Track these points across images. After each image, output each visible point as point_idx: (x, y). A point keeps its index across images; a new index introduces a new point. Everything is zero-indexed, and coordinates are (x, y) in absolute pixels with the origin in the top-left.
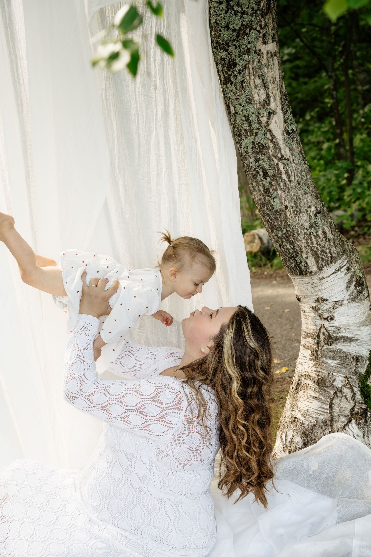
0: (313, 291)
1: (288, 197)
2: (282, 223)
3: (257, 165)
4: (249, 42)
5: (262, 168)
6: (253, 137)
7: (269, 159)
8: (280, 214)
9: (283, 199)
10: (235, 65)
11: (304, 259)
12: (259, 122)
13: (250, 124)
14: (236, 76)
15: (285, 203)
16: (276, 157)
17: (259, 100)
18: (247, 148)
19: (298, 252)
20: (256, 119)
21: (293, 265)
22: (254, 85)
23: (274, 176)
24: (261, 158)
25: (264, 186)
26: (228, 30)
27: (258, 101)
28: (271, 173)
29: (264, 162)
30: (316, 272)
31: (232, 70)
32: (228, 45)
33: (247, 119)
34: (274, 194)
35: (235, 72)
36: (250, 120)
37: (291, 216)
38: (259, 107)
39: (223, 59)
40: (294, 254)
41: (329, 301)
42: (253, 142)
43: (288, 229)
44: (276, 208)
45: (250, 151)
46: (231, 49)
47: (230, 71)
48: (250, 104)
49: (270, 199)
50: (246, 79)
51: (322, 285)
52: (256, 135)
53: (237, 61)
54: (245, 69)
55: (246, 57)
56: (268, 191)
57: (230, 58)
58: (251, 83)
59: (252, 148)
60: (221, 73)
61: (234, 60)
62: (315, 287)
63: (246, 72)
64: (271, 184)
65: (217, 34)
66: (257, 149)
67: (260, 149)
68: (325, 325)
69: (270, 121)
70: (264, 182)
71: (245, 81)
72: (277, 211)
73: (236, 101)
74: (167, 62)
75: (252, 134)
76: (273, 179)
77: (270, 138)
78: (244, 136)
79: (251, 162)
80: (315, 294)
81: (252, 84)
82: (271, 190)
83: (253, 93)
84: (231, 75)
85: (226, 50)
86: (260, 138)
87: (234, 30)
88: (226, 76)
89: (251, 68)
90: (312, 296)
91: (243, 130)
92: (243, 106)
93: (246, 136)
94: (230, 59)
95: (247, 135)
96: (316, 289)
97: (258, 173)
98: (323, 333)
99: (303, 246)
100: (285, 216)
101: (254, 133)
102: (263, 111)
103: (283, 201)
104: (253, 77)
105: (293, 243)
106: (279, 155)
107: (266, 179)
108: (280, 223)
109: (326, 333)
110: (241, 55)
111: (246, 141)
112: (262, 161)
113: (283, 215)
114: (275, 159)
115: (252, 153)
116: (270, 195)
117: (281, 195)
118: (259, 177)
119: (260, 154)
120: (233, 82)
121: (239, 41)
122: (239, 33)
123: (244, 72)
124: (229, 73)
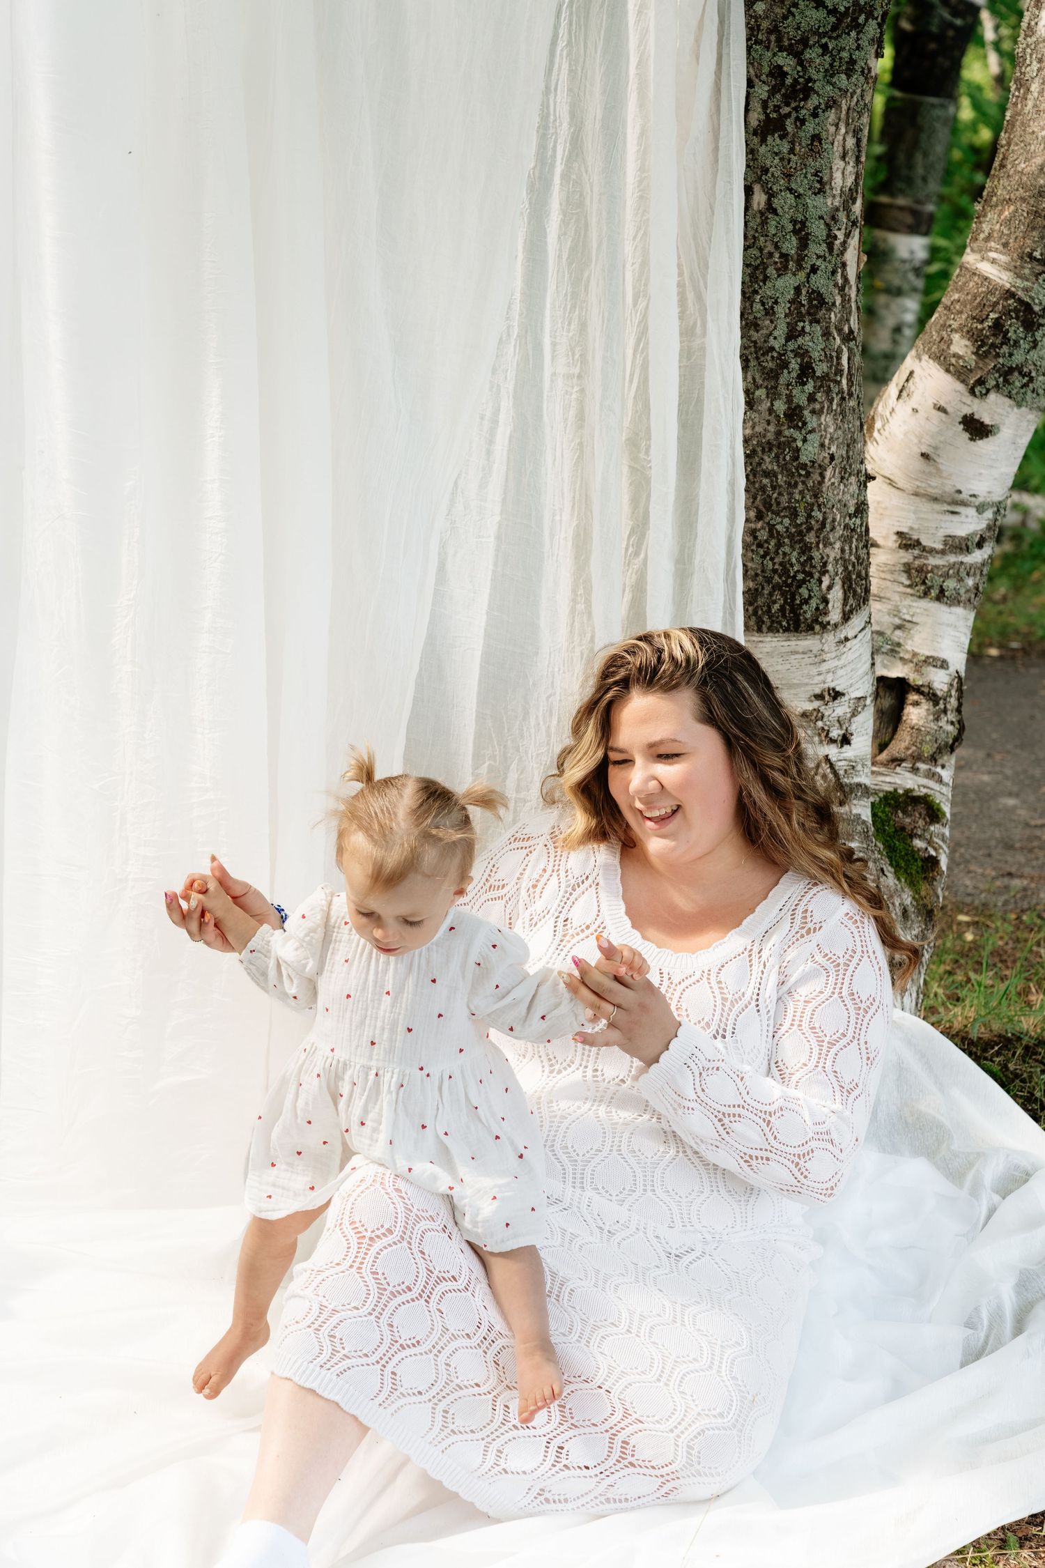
0: (814, 670)
1: (840, 432)
2: (803, 498)
3: (792, 345)
4: (859, 45)
5: (802, 353)
6: (802, 275)
7: (827, 334)
8: (808, 474)
9: (828, 436)
10: (807, 92)
11: (821, 590)
12: (831, 238)
13: (804, 243)
14: (803, 122)
15: (829, 448)
16: (840, 331)
17: (842, 187)
18: (776, 302)
19: (812, 571)
20: (825, 233)
22: (841, 149)
23: (825, 377)
24: (807, 329)
25: (789, 398)
26: (817, 8)
27: (839, 189)
28: (821, 369)
29: (813, 342)
30: (836, 626)
31: (793, 105)
32: (804, 42)
33: (801, 230)
34: (812, 422)
35: (803, 112)
36: (808, 234)
37: (833, 480)
38: (837, 204)
39: (778, 73)
40: (800, 576)
41: (846, 698)
42: (798, 290)
43: (813, 514)
44: (804, 459)
45: (781, 310)
46: (812, 54)
47: (788, 105)
48: (819, 193)
49: (797, 434)
50: (827, 131)
51: (838, 657)
52: (814, 270)
53: (817, 86)
54: (831, 107)
55: (842, 80)
56: (796, 415)
57: (801, 74)
58: (836, 143)
59: (791, 302)
60: (756, 105)
61: (810, 80)
62: (824, 661)
63: (832, 115)
64: (812, 398)
65: (778, 10)
66: (804, 306)
67: (811, 306)
68: (830, 757)
69: (849, 240)
70: (794, 392)
71: (824, 135)
72: (804, 466)
73: (782, 182)
75: (800, 267)
76: (821, 386)
77: (840, 282)
78: (776, 269)
79: (775, 338)
80: (818, 679)
81: (837, 148)
82: (806, 413)
83: (834, 168)
84: (788, 115)
85: (798, 55)
86: (819, 281)
87: (833, 11)
88: (774, 115)
89: (844, 108)
90: (807, 684)
91: (777, 255)
92: (799, 196)
93: (782, 270)
94: (800, 77)
95: (786, 268)
96: (824, 667)
97: (785, 365)
98: (824, 777)
99: (831, 559)
100: (819, 479)
101: (807, 266)
102: (842, 216)
103: (827, 442)
104: (843, 130)
105: (811, 548)
106: (846, 329)
107: (804, 384)
108: (797, 497)
109: (831, 776)
110: (830, 73)
111: (777, 283)
112: (807, 338)
113: (817, 477)
114: (838, 335)
115: (786, 316)
116: (800, 424)
117: (827, 426)
118: (785, 377)
119: (807, 319)
120: (787, 134)
121: (836, 38)
122: (840, 21)
123: (827, 114)
124: (786, 110)
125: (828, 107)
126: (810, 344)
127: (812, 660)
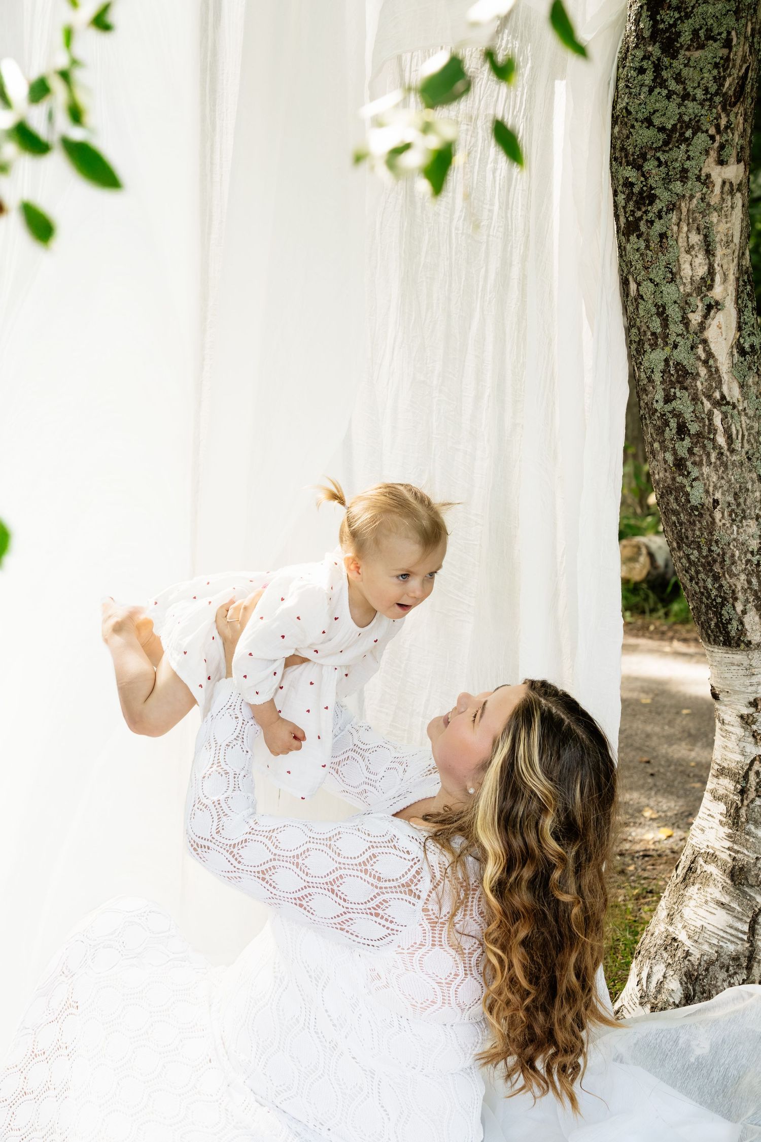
0: (747, 682)
1: (723, 482)
2: (702, 534)
3: (668, 407)
4: (689, 156)
5: (678, 415)
6: (668, 349)
7: (695, 399)
8: (701, 515)
9: (712, 484)
10: (652, 198)
11: (737, 614)
12: (686, 322)
13: (665, 324)
14: (652, 222)
15: (714, 495)
16: (709, 397)
17: (692, 276)
18: (652, 372)
19: (727, 598)
20: (680, 315)
21: (713, 624)
22: (685, 244)
23: (699, 435)
24: (678, 394)
25: (675, 453)
26: (648, 128)
27: (689, 278)
28: (694, 428)
29: (684, 404)
30: (758, 645)
31: (644, 209)
32: (643, 156)
33: (661, 311)
34: (695, 473)
35: (651, 215)
36: (668, 316)
37: (723, 521)
38: (689, 291)
39: (629, 184)
40: (719, 600)
42: (666, 361)
43: (712, 548)
44: (694, 502)
45: (657, 377)
46: (650, 165)
47: (639, 209)
48: (671, 282)
49: (685, 481)
50: (672, 230)
52: (675, 346)
53: (657, 192)
54: (673, 210)
55: (677, 187)
56: (682, 465)
57: (644, 183)
58: (680, 240)
59: (663, 372)
60: (621, 212)
61: (651, 188)
62: (753, 675)
63: (674, 217)
64: (690, 451)
65: (624, 131)
66: (672, 375)
67: (679, 376)
69: (708, 322)
70: (676, 446)
71: (669, 233)
72: (696, 508)
73: (643, 273)
75: (666, 344)
76: (697, 442)
77: (703, 356)
78: (649, 345)
79: (657, 401)
80: (751, 689)
81: (682, 242)
82: (689, 463)
83: (682, 261)
84: (641, 218)
85: (639, 168)
86: (681, 355)
87: (662, 129)
88: (631, 219)
89: (684, 210)
90: (744, 692)
91: (649, 333)
92: (657, 285)
93: (654, 346)
94: (644, 186)
95: (656, 344)
96: (755, 680)
97: (667, 424)
99: (739, 588)
100: (711, 519)
101: (671, 341)
102: (696, 301)
103: (711, 489)
104: (685, 229)
105: (720, 577)
106: (717, 395)
107: (683, 440)
108: (698, 533)
110: (667, 180)
111: (651, 356)
112: (679, 402)
113: (708, 517)
114: (708, 400)
115: (661, 383)
116: (686, 473)
117: (708, 476)
118: (668, 434)
119: (678, 386)
120: (642, 233)
121: (667, 152)
122: (670, 137)
123: (670, 216)
124: (639, 214)
125: (670, 210)
126: (681, 407)
127: (743, 672)
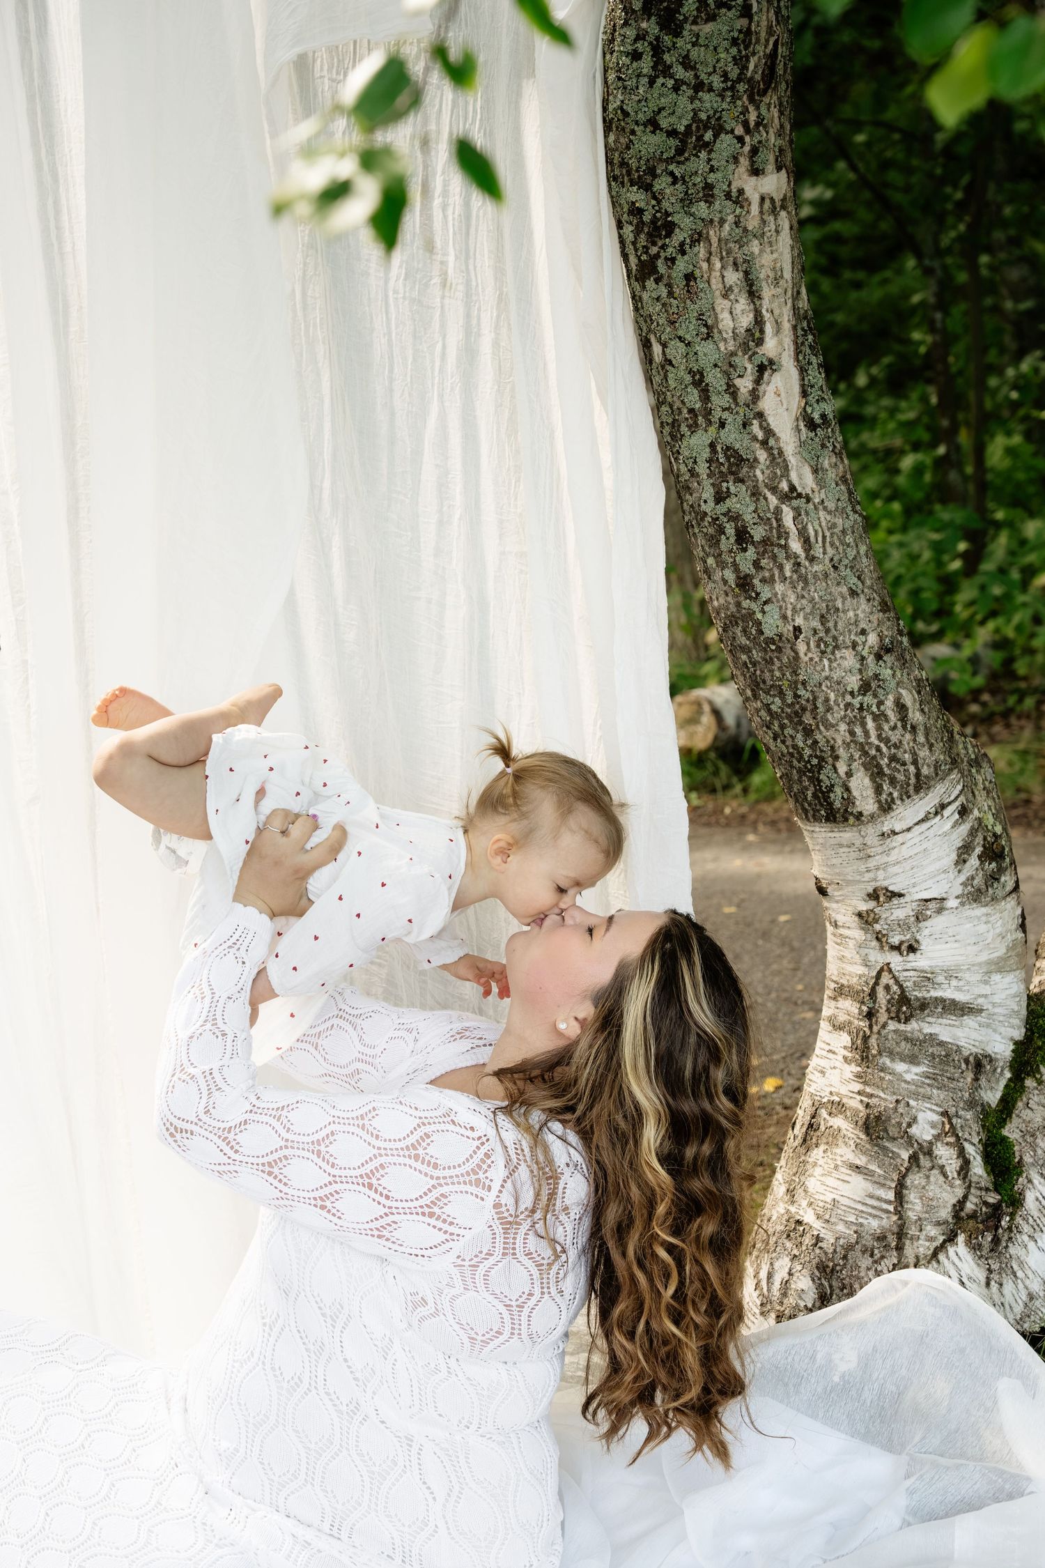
0: (863, 868)
1: (804, 602)
2: (784, 675)
3: (722, 508)
4: (712, 166)
5: (735, 518)
6: (712, 430)
7: (756, 494)
8: (779, 650)
9: (790, 607)
10: (670, 228)
11: (840, 778)
12: (732, 391)
13: (705, 395)
14: (673, 260)
15: (793, 620)
16: (774, 490)
17: (734, 329)
18: (695, 462)
19: (825, 757)
20: (723, 382)
21: (809, 794)
22: (721, 286)
23: (766, 541)
24: (733, 489)
25: (736, 569)
26: (653, 132)
27: (730, 332)
28: (758, 533)
29: (740, 502)
30: (872, 816)
31: (660, 244)
32: (652, 172)
33: (698, 379)
34: (766, 593)
35: (670, 250)
36: (707, 385)
37: (810, 655)
38: (732, 348)
39: (636, 211)
40: (815, 761)
41: (907, 898)
42: (712, 446)
43: (799, 693)
44: (768, 633)
45: (702, 469)
46: (663, 183)
47: (654, 244)
48: (707, 338)
49: (754, 606)
50: (701, 268)
51: (887, 852)
52: (722, 425)
53: (675, 218)
54: (698, 241)
55: (702, 209)
56: (748, 584)
57: (657, 208)
58: (713, 281)
59: (709, 461)
60: (630, 249)
61: (667, 214)
62: (869, 856)
63: (701, 250)
64: (757, 565)
65: (622, 140)
66: (722, 464)
67: (731, 465)
68: (891, 966)
69: (761, 388)
70: (737, 559)
71: (697, 273)
72: (772, 641)
73: (668, 329)
74: (478, 211)
75: (710, 423)
76: (765, 552)
77: (760, 435)
78: (687, 426)
79: (705, 502)
80: (868, 876)
81: (716, 284)
82: (756, 582)
83: (718, 309)
84: (657, 256)
85: (648, 188)
86: (731, 436)
87: (672, 133)
88: (644, 257)
89: (714, 240)
90: (859, 881)
91: (685, 411)
92: (688, 344)
93: (693, 427)
94: (657, 211)
95: (696, 424)
96: (872, 863)
97: (721, 531)
98: (887, 988)
99: (840, 742)
100: (793, 654)
101: (715, 419)
102: (743, 361)
103: (789, 613)
104: (718, 265)
105: (812, 731)
106: (784, 486)
107: (745, 550)
108: (777, 674)
109: (895, 988)
110: (687, 201)
111: (691, 441)
112: (734, 500)
113: (788, 651)
114: (773, 494)
115: (708, 476)
116: (753, 595)
117: (784, 596)
118: (725, 544)
119: (731, 478)
120: (662, 276)
121: (683, 163)
122: (684, 142)
123: (696, 249)
124: (654, 250)
125: (695, 242)
126: (738, 506)
127: (856, 855)
